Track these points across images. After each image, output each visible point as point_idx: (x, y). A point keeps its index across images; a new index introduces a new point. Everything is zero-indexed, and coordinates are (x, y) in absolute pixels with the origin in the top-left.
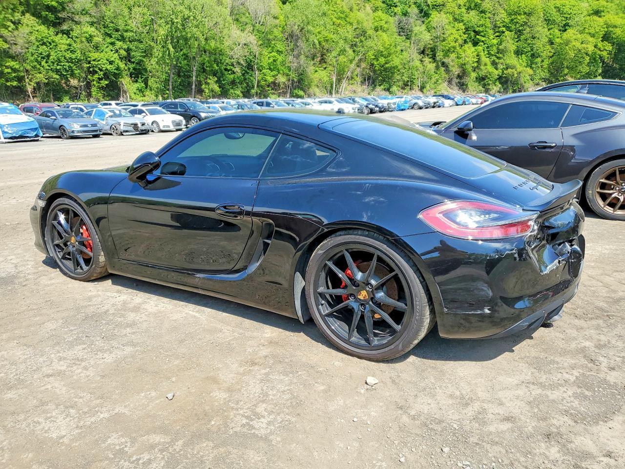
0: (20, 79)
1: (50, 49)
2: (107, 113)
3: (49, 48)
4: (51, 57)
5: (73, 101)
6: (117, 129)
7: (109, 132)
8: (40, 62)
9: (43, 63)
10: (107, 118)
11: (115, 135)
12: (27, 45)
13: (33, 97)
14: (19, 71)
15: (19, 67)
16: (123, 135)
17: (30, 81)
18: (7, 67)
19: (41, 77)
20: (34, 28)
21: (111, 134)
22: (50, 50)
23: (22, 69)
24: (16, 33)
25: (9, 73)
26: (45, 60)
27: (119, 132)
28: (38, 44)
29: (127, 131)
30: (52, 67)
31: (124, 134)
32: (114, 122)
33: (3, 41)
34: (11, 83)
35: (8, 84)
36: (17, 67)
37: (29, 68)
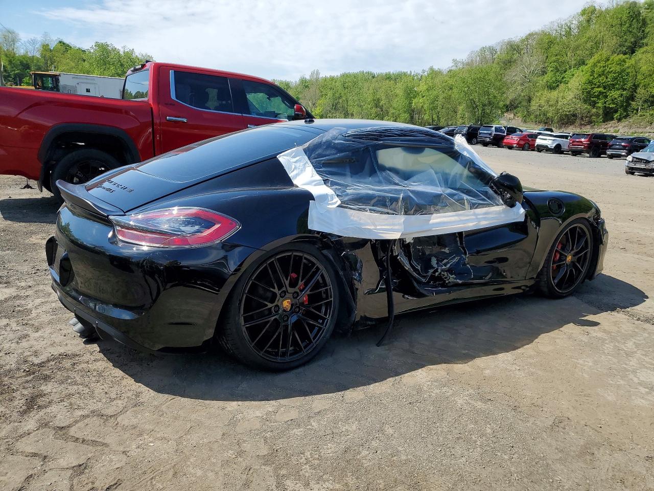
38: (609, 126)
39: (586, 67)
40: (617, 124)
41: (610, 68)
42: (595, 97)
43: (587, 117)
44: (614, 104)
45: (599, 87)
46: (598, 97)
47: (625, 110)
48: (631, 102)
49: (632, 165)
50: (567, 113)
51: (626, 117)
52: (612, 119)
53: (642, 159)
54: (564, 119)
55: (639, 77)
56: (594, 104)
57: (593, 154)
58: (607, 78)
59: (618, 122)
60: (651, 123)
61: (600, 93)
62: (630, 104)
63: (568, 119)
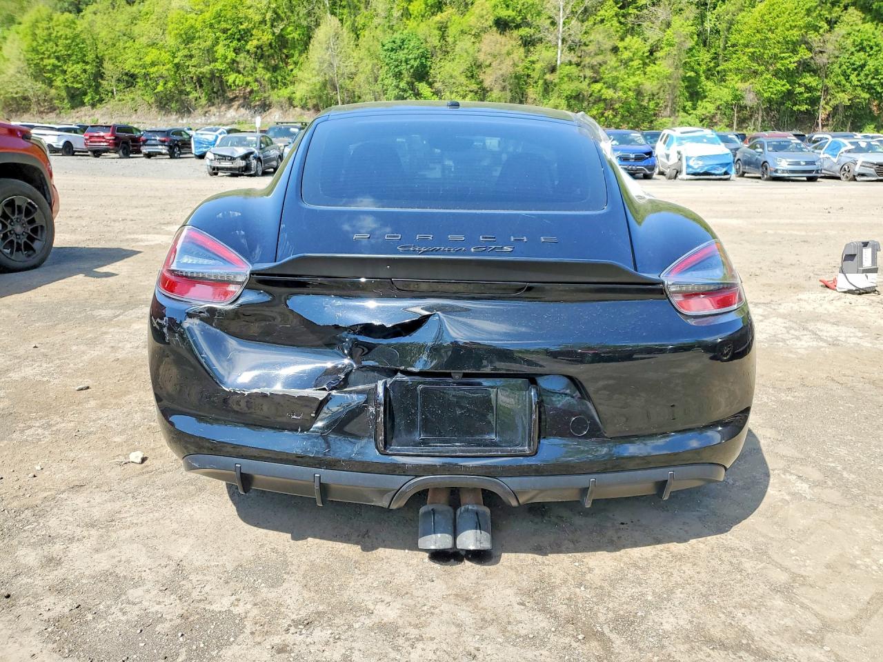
0: (814, 102)
1: (869, 56)
2: (845, 146)
3: (867, 54)
4: (867, 68)
5: (878, 132)
6: (849, 171)
7: (838, 175)
8: (849, 76)
9: (853, 77)
10: (842, 153)
11: (844, 179)
12: (837, 53)
13: (823, 126)
14: (816, 89)
15: (817, 85)
16: (855, 180)
17: (827, 104)
18: (800, 85)
19: (843, 98)
20: (854, 27)
21: (839, 178)
22: (868, 58)
23: (819, 87)
24: (828, 36)
25: (801, 93)
26: (856, 73)
27: (851, 176)
28: (853, 49)
29: (863, 175)
30: (864, 81)
31: (858, 178)
32: (848, 160)
33: (807, 48)
34: (799, 107)
35: (795, 108)
36: (814, 84)
37: (830, 84)
38: (83, 113)
39: (22, 27)
40: (92, 112)
41: (58, 32)
42: (49, 71)
43: (45, 101)
44: (77, 82)
45: (49, 57)
46: (52, 71)
47: (97, 91)
48: (100, 80)
49: (217, 164)
50: (15, 96)
51: (101, 100)
52: (83, 104)
53: (224, 156)
54: (10, 104)
55: (100, 46)
56: (50, 83)
57: (123, 153)
58: (57, 46)
59: (92, 108)
60: (136, 110)
61: (55, 67)
62: (100, 84)
63: (18, 104)
